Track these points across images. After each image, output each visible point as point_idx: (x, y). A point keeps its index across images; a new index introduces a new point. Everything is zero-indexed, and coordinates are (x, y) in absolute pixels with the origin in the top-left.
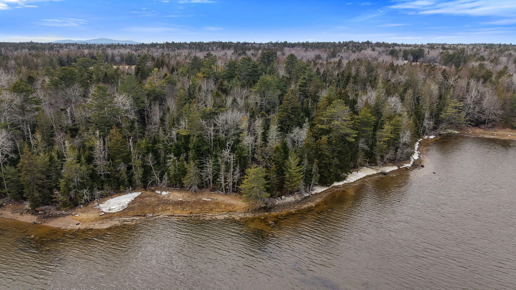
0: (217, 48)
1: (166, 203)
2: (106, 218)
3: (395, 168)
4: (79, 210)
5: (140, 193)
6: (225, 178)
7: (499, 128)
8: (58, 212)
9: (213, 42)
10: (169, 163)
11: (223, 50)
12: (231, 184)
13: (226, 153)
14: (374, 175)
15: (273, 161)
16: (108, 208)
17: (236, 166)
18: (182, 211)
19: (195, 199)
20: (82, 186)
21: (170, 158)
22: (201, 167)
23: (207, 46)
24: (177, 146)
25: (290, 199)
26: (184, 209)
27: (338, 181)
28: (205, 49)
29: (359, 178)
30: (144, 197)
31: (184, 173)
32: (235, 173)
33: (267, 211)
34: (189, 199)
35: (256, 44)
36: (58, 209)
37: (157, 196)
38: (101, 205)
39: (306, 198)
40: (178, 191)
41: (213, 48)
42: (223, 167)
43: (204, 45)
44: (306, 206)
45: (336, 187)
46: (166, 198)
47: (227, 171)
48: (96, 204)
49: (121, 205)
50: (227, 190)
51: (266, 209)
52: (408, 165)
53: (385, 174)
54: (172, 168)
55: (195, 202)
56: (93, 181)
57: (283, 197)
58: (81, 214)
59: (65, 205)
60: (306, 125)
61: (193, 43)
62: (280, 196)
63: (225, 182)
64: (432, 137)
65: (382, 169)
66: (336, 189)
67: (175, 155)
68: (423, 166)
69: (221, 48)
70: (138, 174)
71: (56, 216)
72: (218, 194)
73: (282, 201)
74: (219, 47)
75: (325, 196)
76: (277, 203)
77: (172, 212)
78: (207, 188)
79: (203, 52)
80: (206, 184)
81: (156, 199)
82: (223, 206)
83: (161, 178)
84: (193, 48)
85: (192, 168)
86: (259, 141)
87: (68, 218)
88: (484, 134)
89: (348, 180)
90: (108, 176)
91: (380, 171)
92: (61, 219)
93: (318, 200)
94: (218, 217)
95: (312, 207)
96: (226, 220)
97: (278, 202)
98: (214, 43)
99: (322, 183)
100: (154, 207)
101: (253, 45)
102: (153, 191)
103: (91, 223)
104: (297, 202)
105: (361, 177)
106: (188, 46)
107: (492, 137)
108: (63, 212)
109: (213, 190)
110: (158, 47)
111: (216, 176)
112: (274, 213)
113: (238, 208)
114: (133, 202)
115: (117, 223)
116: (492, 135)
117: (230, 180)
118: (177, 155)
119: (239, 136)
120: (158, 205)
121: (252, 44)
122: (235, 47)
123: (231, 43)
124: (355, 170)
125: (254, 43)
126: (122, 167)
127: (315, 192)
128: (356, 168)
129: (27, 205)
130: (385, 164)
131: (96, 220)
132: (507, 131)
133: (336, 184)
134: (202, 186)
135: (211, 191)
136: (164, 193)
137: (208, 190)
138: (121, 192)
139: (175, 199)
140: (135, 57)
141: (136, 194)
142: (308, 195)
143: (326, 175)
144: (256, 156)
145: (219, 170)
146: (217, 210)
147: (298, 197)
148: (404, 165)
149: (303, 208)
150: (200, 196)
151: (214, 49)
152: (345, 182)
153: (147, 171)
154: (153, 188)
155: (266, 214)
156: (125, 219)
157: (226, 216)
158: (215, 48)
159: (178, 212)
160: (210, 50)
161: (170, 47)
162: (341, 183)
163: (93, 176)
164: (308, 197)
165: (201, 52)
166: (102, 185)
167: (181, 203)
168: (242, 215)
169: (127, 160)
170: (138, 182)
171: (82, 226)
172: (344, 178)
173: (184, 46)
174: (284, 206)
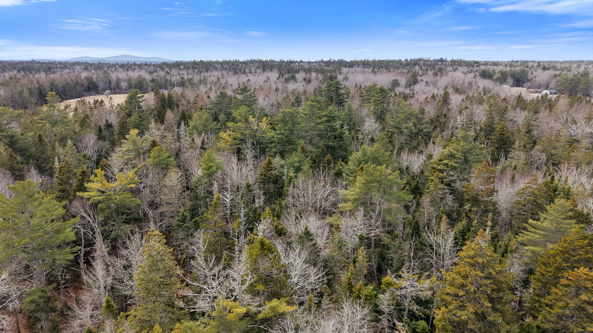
0: (256, 69)
9: (251, 60)
11: (264, 71)
23: (244, 65)
28: (240, 70)
35: (303, 62)
41: (251, 70)
43: (240, 65)
61: (226, 61)
69: (261, 69)
74: (259, 68)
79: (238, 75)
84: (226, 68)
98: (252, 62)
101: (301, 64)
106: (220, 65)
110: (182, 67)
121: (299, 62)
122: (278, 68)
123: (273, 61)
125: (301, 61)
140: (147, 83)
151: (253, 71)
158: (253, 69)
160: (247, 72)
161: (197, 68)
165: (236, 74)
173: (214, 67)
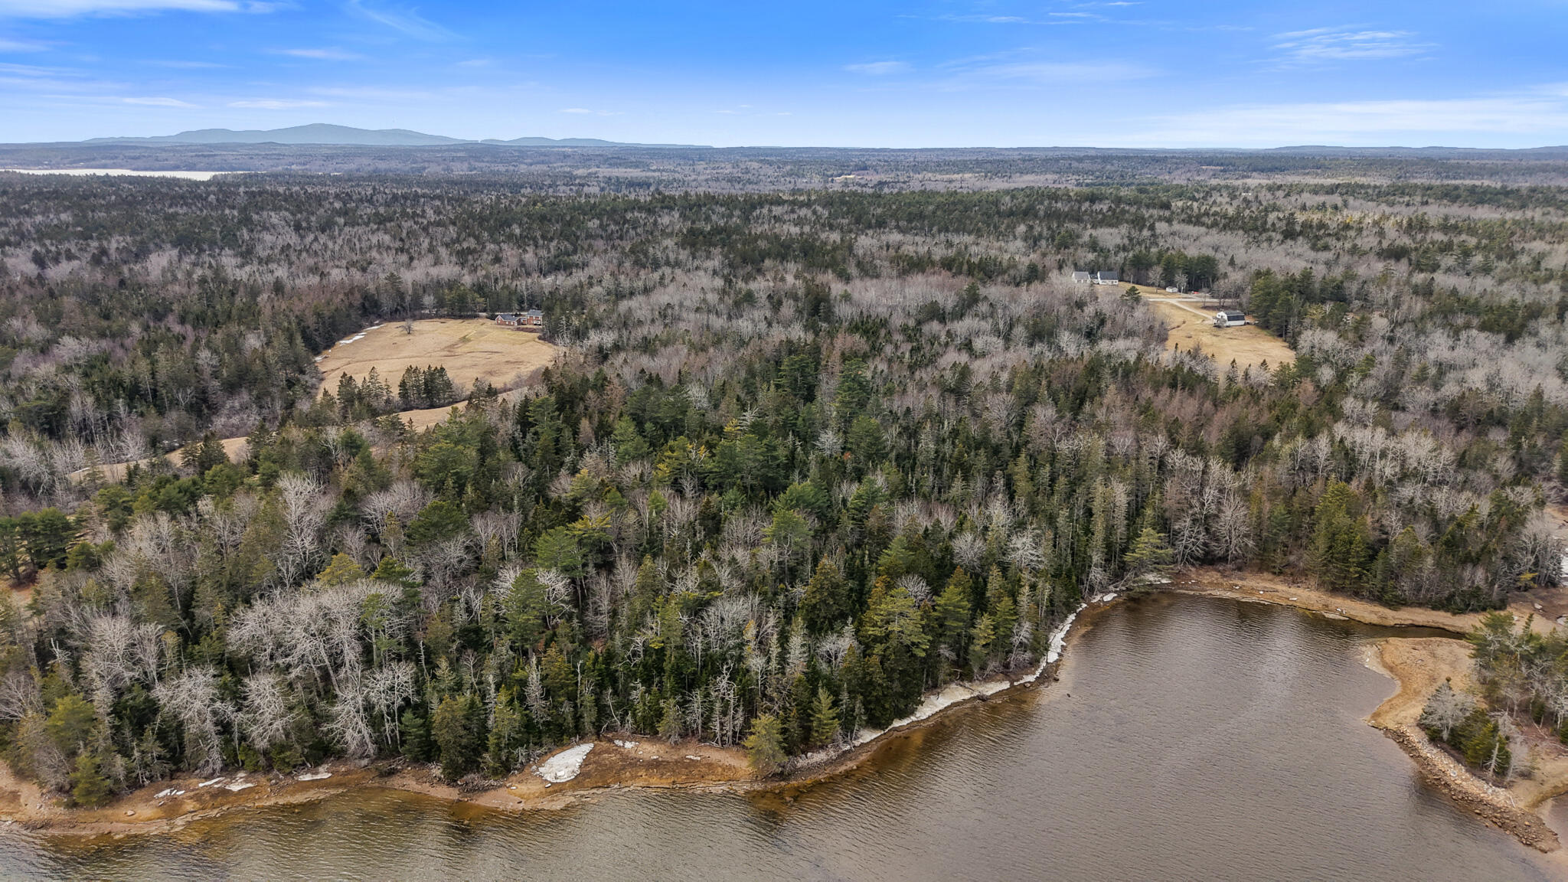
1: (632, 764)
2: (556, 792)
3: (1006, 685)
4: (514, 778)
5: (592, 745)
6: (722, 724)
7: (1251, 572)
8: (486, 783)
10: (635, 695)
12: (730, 733)
13: (723, 682)
14: (965, 701)
15: (795, 700)
16: (553, 775)
17: (738, 706)
18: (661, 778)
19: (675, 757)
20: (518, 743)
21: (635, 688)
22: (684, 704)
24: (645, 666)
25: (819, 757)
26: (662, 775)
27: (901, 718)
29: (937, 710)
30: (599, 754)
31: (660, 714)
32: (737, 716)
33: (783, 780)
34: (667, 758)
36: (485, 778)
37: (617, 750)
38: (541, 769)
39: (845, 752)
40: (649, 740)
42: (718, 706)
44: (842, 769)
45: (896, 729)
46: (633, 755)
47: (724, 713)
48: (534, 767)
49: (570, 769)
50: (723, 743)
51: (781, 776)
52: (1031, 678)
53: (982, 698)
54: (640, 707)
55: (677, 762)
56: (529, 733)
57: (809, 754)
58: (519, 786)
59: (495, 772)
60: (849, 629)
62: (804, 752)
63: (722, 729)
64: (1108, 598)
65: (980, 689)
66: (896, 734)
67: (643, 682)
68: (1057, 680)
70: (589, 717)
71: (485, 790)
72: (711, 746)
73: (807, 761)
75: (875, 748)
76: (799, 765)
77: (645, 780)
78: (693, 735)
80: (693, 732)
81: (618, 756)
82: (720, 770)
83: (623, 721)
85: (670, 707)
86: (774, 664)
87: (502, 792)
88: (1218, 585)
89: (918, 715)
90: (547, 724)
91: (976, 694)
92: (493, 792)
93: (863, 757)
94: (714, 790)
95: (852, 770)
96: (725, 794)
97: (802, 762)
99: (874, 723)
100: (618, 772)
102: (611, 741)
103: (537, 800)
104: (831, 762)
105: (942, 707)
107: (1229, 595)
108: (492, 782)
109: (703, 739)
111: (707, 721)
112: (794, 783)
113: (741, 773)
114: (586, 763)
115: (572, 799)
116: (1232, 588)
117: (728, 727)
118: (647, 682)
119: (741, 649)
120: (623, 768)
124: (935, 691)
126: (567, 709)
127: (861, 741)
128: (935, 687)
129: (436, 770)
130: (987, 679)
131: (542, 795)
132: (1264, 580)
133: (897, 724)
134: (687, 733)
135: (700, 741)
136: (628, 745)
137: (694, 740)
138: (563, 745)
139: (646, 757)
141: (587, 748)
142: (848, 747)
143: (878, 714)
144: (769, 691)
145: (712, 710)
146: (710, 777)
147: (832, 754)
148: (1022, 678)
149: (837, 772)
150: (683, 752)
152: (913, 718)
153: (602, 711)
154: (610, 735)
155: (783, 783)
156: (582, 792)
157: (725, 788)
159: (655, 781)
162: (905, 722)
163: (529, 726)
164: (849, 751)
166: (540, 738)
167: (655, 765)
168: (747, 787)
169: (572, 697)
170: (588, 727)
171: (527, 806)
172: (912, 713)
174: (810, 769)
